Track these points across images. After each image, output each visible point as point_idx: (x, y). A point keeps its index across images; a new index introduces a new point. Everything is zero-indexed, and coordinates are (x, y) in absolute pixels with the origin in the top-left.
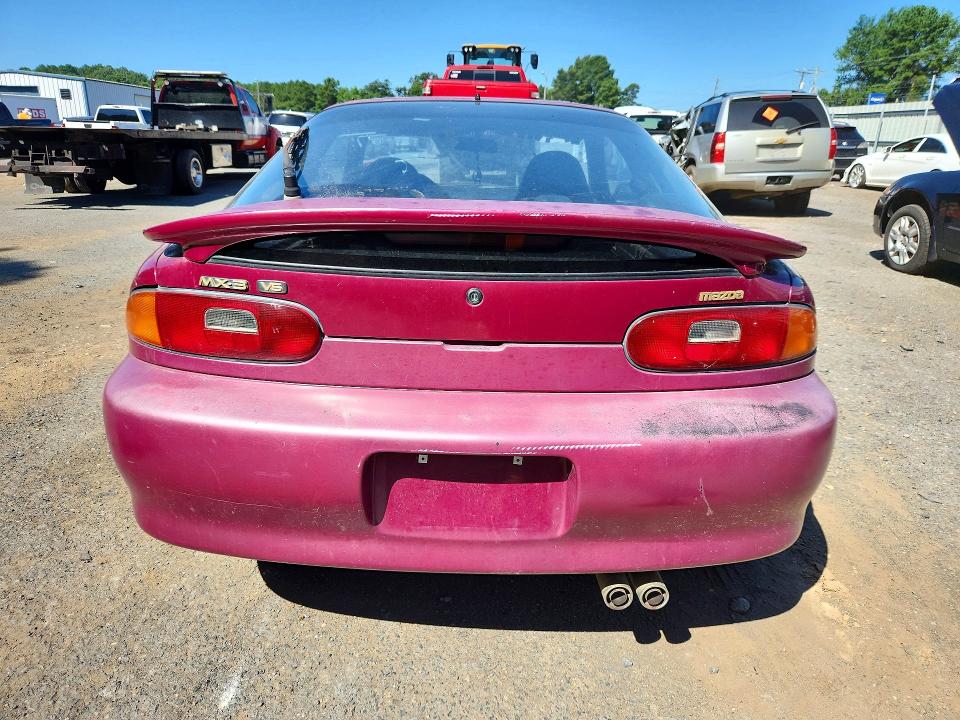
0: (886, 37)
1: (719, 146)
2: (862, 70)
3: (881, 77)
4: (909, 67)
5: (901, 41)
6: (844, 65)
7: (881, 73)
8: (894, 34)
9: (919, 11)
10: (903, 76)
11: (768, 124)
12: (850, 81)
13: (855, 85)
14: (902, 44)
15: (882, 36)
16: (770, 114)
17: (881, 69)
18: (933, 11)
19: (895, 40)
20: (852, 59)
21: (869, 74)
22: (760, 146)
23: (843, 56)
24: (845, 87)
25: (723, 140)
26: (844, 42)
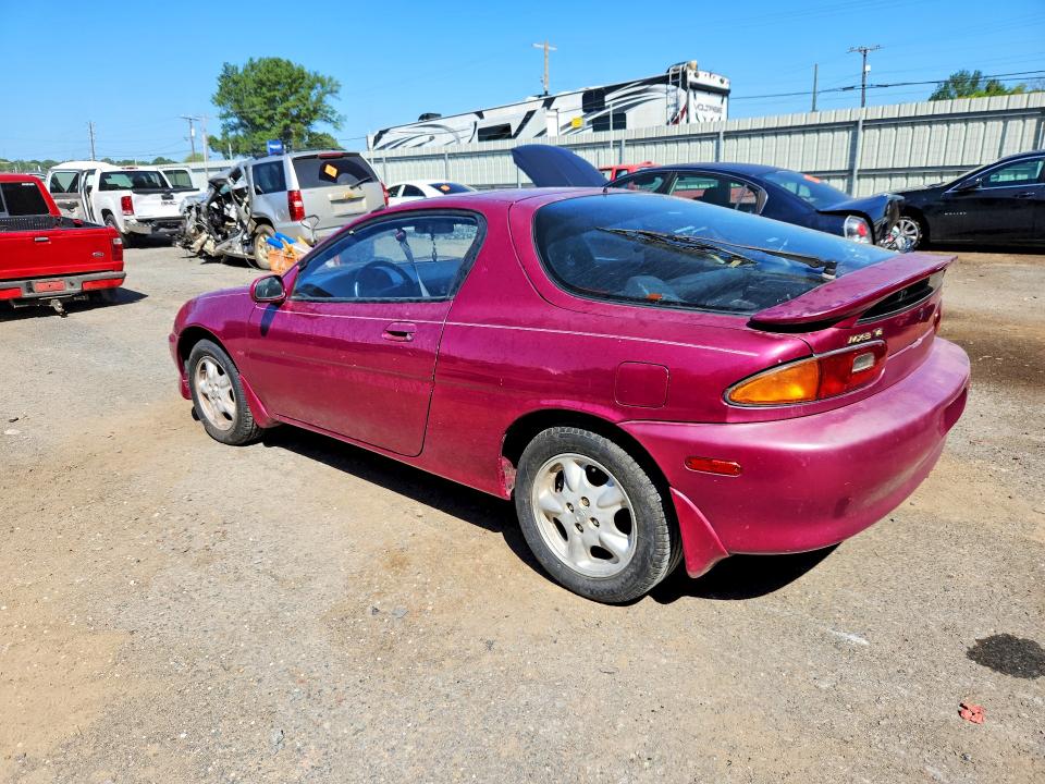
0: (255, 86)
1: (297, 204)
2: (244, 117)
3: (262, 125)
4: (285, 115)
5: (269, 91)
6: (224, 112)
7: (262, 121)
8: (261, 83)
9: (277, 62)
10: (282, 123)
11: (333, 180)
12: (234, 128)
13: (240, 133)
14: (272, 94)
15: (251, 86)
16: (331, 171)
17: (261, 117)
18: (289, 64)
19: (264, 89)
20: (230, 107)
21: (252, 121)
22: (333, 202)
23: (221, 103)
24: (232, 134)
25: (299, 199)
26: (217, 89)
